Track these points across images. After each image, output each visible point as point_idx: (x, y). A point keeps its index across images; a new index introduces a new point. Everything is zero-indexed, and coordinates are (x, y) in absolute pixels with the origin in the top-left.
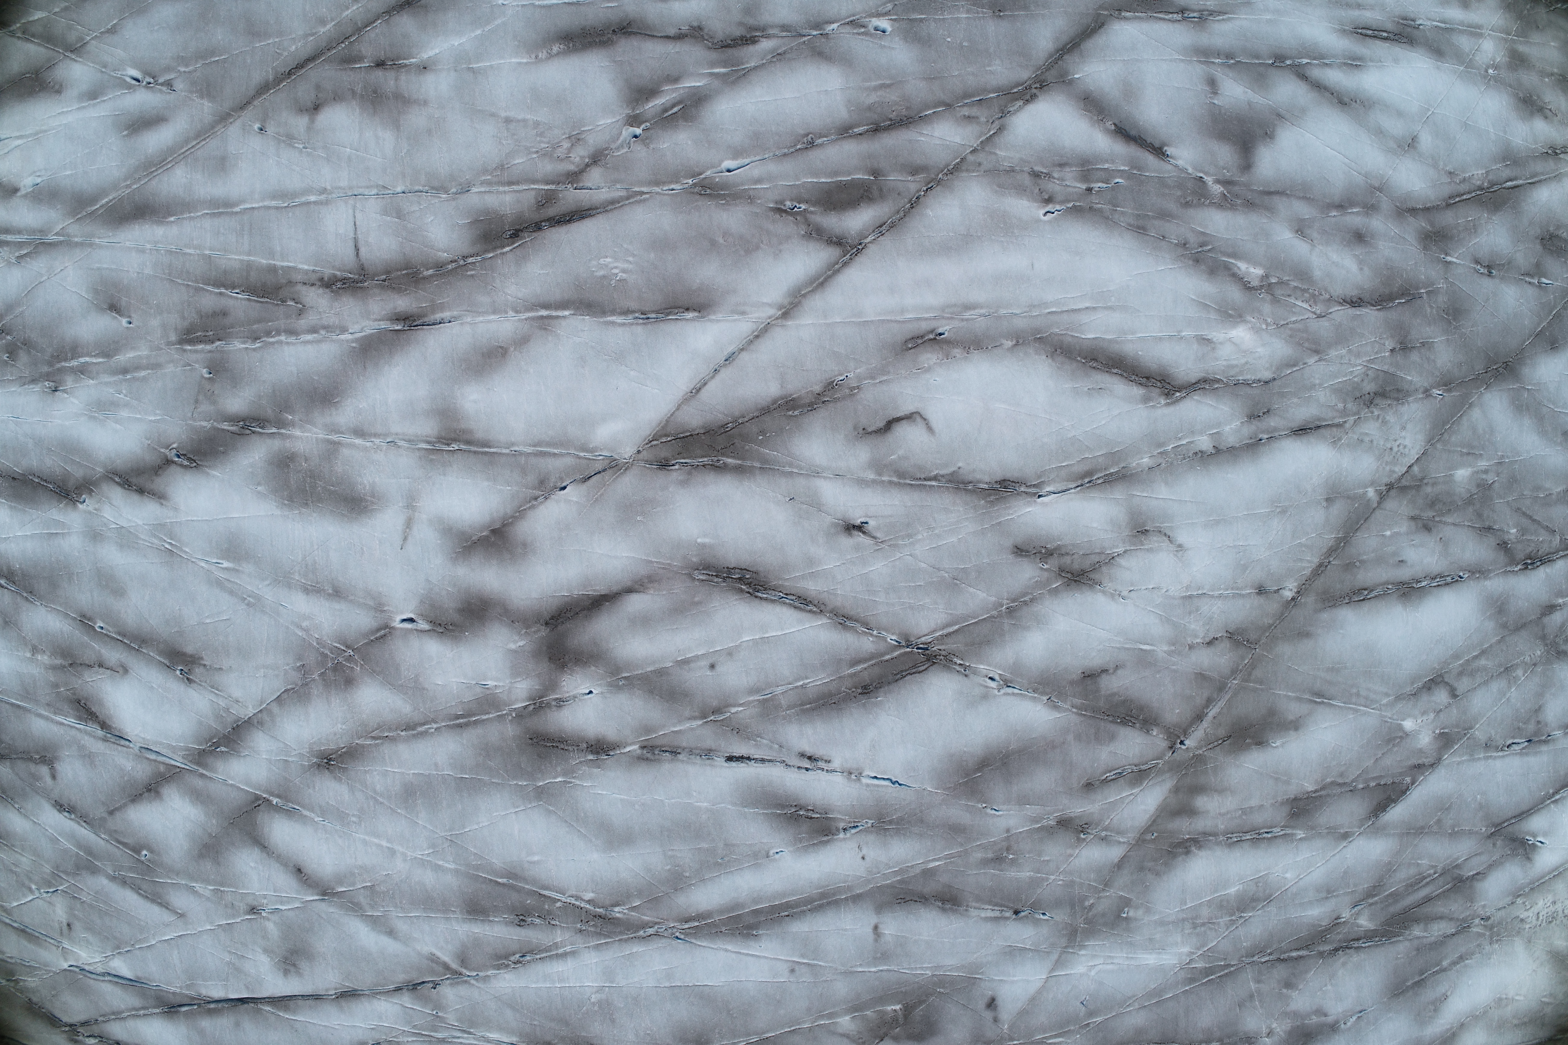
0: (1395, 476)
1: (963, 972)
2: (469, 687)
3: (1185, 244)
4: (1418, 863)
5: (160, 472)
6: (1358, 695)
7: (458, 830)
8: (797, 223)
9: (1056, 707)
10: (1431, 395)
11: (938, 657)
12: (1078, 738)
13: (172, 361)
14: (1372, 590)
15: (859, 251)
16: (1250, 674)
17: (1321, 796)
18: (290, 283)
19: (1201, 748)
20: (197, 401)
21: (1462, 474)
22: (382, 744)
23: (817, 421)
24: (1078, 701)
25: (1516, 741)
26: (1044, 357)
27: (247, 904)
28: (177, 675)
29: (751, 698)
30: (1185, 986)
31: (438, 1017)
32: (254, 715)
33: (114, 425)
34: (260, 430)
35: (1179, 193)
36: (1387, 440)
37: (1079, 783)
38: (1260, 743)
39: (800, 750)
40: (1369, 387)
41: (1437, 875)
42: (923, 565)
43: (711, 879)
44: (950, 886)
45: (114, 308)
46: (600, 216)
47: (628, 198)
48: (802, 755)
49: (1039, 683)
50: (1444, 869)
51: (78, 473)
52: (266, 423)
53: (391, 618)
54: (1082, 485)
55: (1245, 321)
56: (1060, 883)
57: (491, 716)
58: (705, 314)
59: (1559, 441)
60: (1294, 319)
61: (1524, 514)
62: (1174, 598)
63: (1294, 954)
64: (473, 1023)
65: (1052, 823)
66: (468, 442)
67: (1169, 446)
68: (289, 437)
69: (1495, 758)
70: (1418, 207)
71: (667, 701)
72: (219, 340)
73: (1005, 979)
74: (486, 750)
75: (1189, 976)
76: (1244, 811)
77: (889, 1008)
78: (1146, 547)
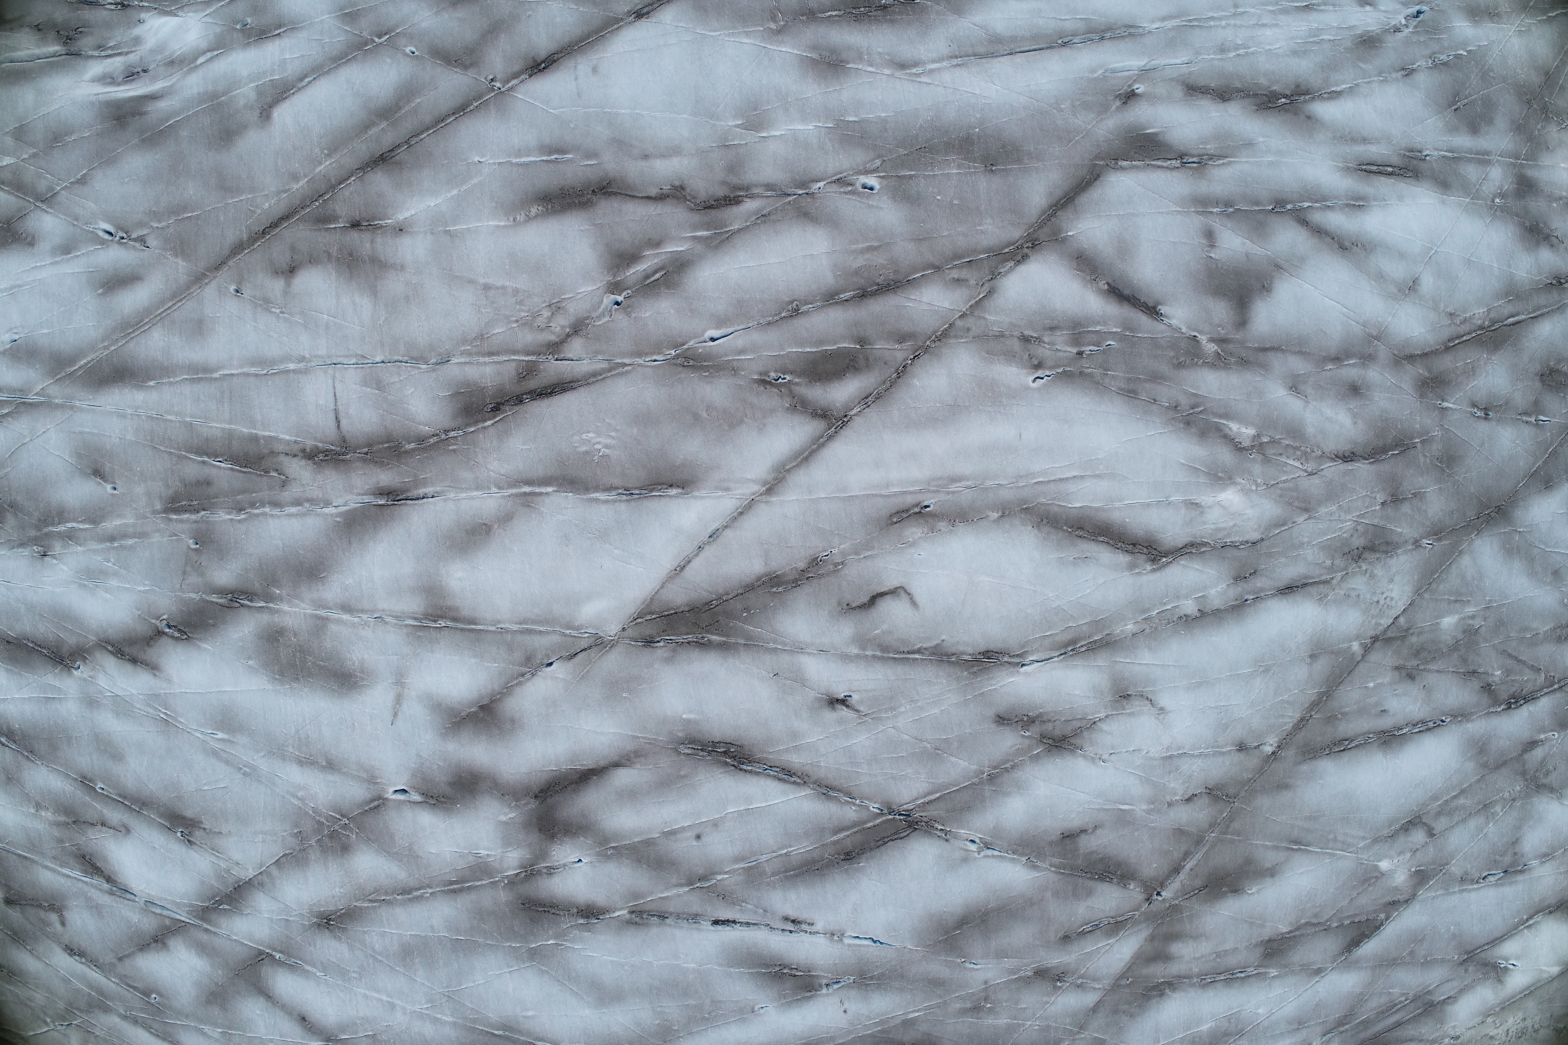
0: (1381, 628)
2: (462, 856)
3: (1176, 407)
4: (1390, 993)
5: (152, 643)
6: (1335, 840)
7: (455, 987)
8: (781, 397)
9: (1035, 867)
10: (1420, 546)
11: (919, 823)
12: (1056, 894)
13: (159, 531)
14: (1353, 740)
15: (845, 424)
16: (1228, 827)
17: (1295, 936)
18: (272, 453)
19: (1177, 898)
20: (184, 573)
21: (1449, 622)
22: (379, 906)
23: (801, 598)
24: (1057, 861)
25: (1491, 873)
26: (1030, 528)
28: (178, 837)
29: (737, 866)
32: (255, 876)
33: (104, 594)
34: (249, 603)
35: (1172, 354)
36: (1374, 593)
37: (1057, 936)
38: (1236, 892)
39: (785, 914)
40: (1358, 542)
41: (1408, 1001)
42: (906, 737)
43: (697, 1032)
44: (929, 1034)
45: (98, 473)
46: (582, 389)
47: (610, 370)
48: (786, 919)
49: (1018, 845)
50: (1415, 995)
51: (72, 640)
52: (254, 597)
53: (383, 790)
54: (1065, 653)
55: (1235, 483)
56: (1036, 1028)
57: (484, 882)
58: (689, 490)
59: (1549, 580)
60: (1285, 478)
61: (1510, 656)
62: (1153, 759)
65: (1029, 973)
66: (455, 619)
67: (1154, 611)
68: (277, 611)
69: (1470, 891)
70: (1416, 353)
71: (655, 870)
72: (204, 510)
74: (481, 914)
76: (1218, 955)
78: (1128, 711)
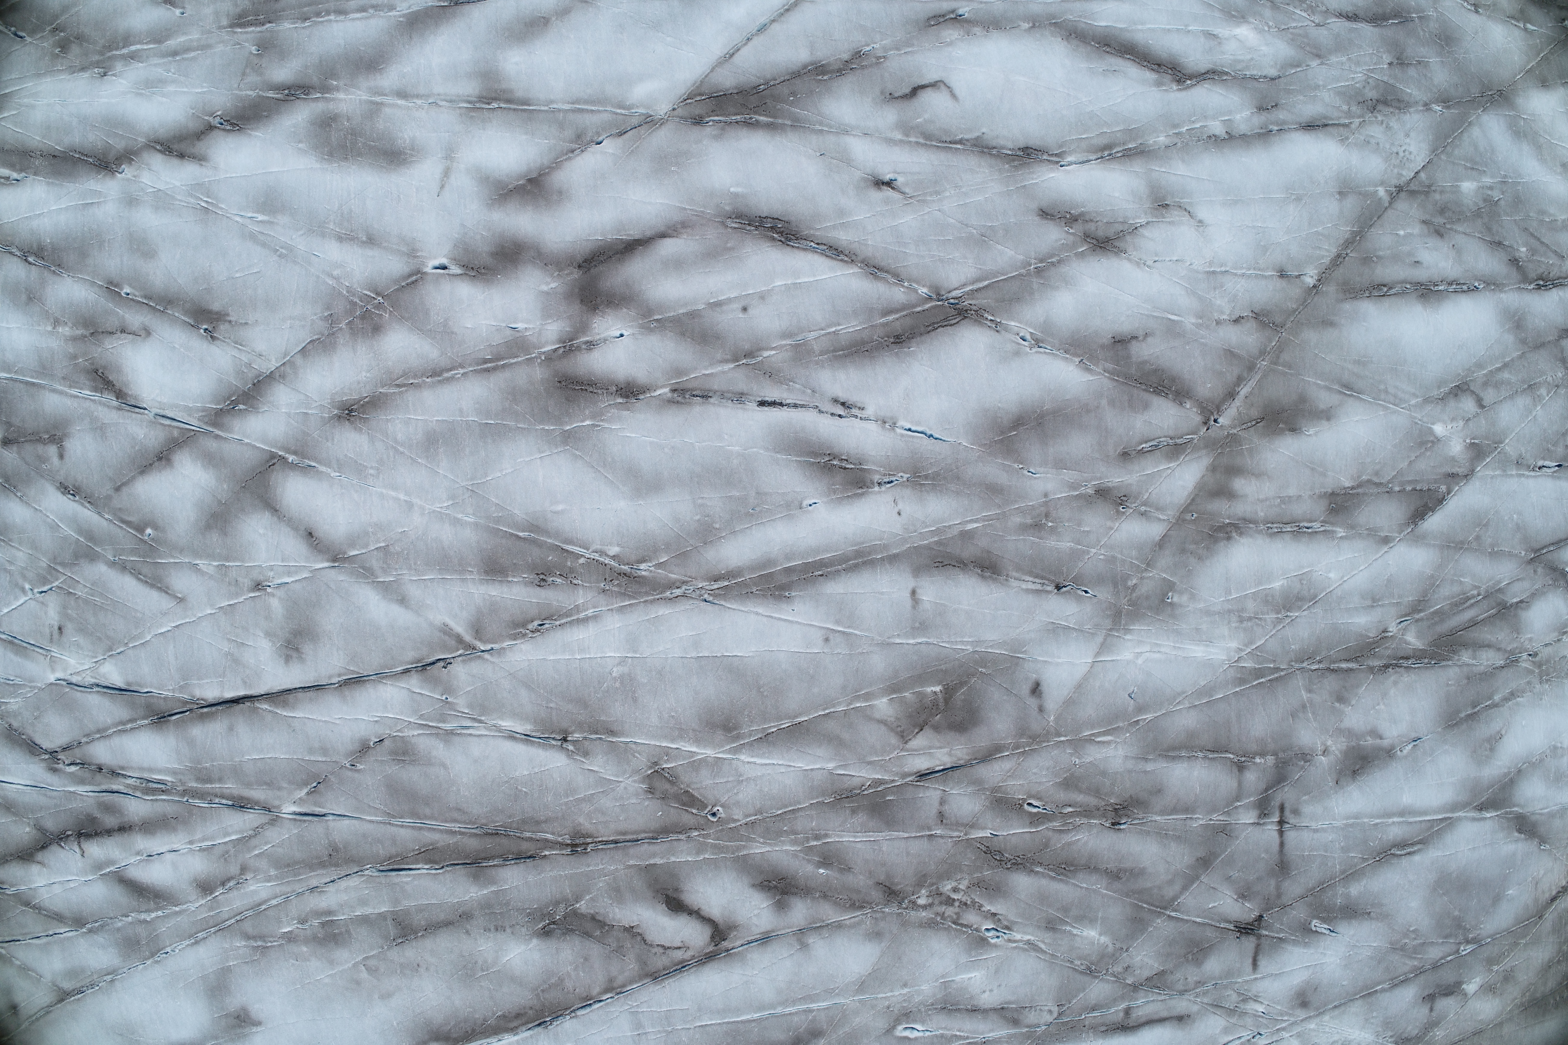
0: (1404, 179)
1: (1006, 650)
2: (499, 330)
4: (1461, 581)
5: (202, 137)
6: (1386, 391)
7: (480, 479)
9: (1088, 370)
10: (1430, 109)
11: (968, 312)
12: (1112, 403)
13: (223, 42)
14: (1391, 288)
16: (1278, 357)
17: (1358, 494)
19: (1234, 427)
20: (244, 74)
21: (1468, 186)
22: (406, 391)
23: (846, 85)
24: (1110, 366)
25: (1547, 463)
26: (1060, 39)
27: (252, 580)
28: (201, 334)
29: (784, 342)
30: (1236, 687)
31: (447, 703)
32: (277, 368)
33: (160, 98)
34: (305, 96)
36: (1392, 144)
37: (1116, 451)
38: (1294, 430)
39: (834, 396)
40: (1371, 94)
41: (1481, 597)
42: (952, 221)
43: (742, 531)
44: (989, 552)
45: (169, 1)
48: (836, 401)
49: (1070, 345)
50: (1487, 591)
51: (119, 145)
52: (311, 90)
53: (423, 264)
55: (1249, 23)
56: (1101, 557)
57: (520, 359)
59: (1558, 170)
60: (1294, 25)
61: (1532, 235)
62: (1197, 272)
63: (1344, 665)
64: (484, 709)
65: (1091, 491)
66: (508, 101)
67: (1183, 127)
68: (333, 99)
69: (1528, 477)
71: (699, 344)
72: (270, 22)
73: (1049, 660)
74: (514, 394)
75: (1239, 676)
76: (1283, 500)
77: (929, 689)
78: (1168, 220)
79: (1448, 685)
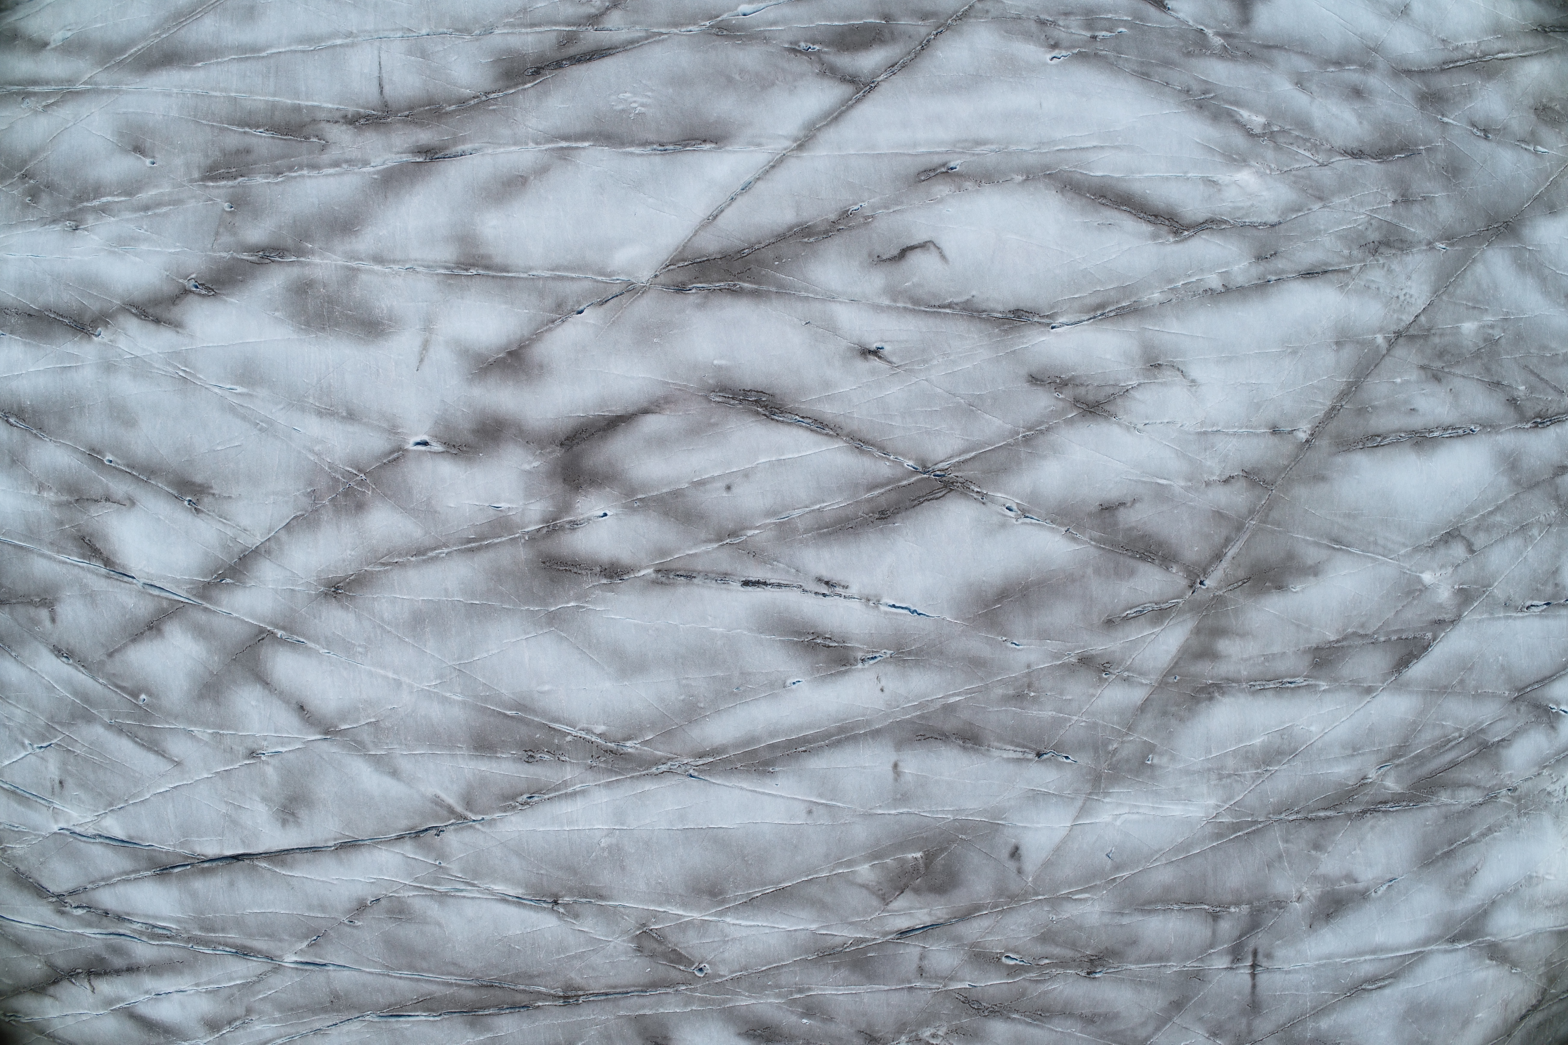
0: (1403, 324)
1: (986, 817)
2: (482, 509)
3: (1188, 91)
4: (1443, 725)
5: (177, 301)
6: (1376, 543)
7: (467, 659)
8: (811, 62)
9: (1074, 539)
10: (1434, 248)
11: (955, 484)
12: (1097, 571)
13: (194, 197)
14: (1385, 438)
15: (871, 89)
16: (1267, 515)
17: (1343, 647)
18: (314, 121)
19: (1221, 589)
20: (217, 233)
21: (1469, 327)
22: (391, 570)
23: (832, 248)
24: (1097, 534)
25: (1535, 603)
26: (1054, 192)
27: (246, 748)
28: (185, 506)
29: (768, 521)
30: (1213, 841)
31: (441, 867)
32: (262, 543)
33: (133, 258)
34: (280, 259)
35: (1181, 43)
36: (1393, 288)
37: (1100, 619)
38: (1281, 588)
39: (818, 575)
40: (1374, 236)
41: (1462, 739)
42: (939, 390)
43: (725, 710)
44: (970, 724)
45: (138, 149)
46: (620, 55)
47: (647, 38)
48: (819, 580)
49: (1057, 514)
50: (1469, 732)
51: (94, 306)
52: (285, 253)
53: (405, 441)
54: (1094, 317)
55: (1249, 166)
56: (1083, 724)
57: (504, 539)
58: (722, 145)
59: (1562, 302)
60: (1297, 166)
61: (1532, 372)
62: (1188, 433)
63: (1322, 814)
64: (476, 874)
65: (1074, 660)
66: (487, 267)
67: (1179, 282)
68: (308, 264)
69: (1515, 618)
70: (1413, 69)
71: (682, 524)
72: (242, 176)
73: (1029, 825)
74: (498, 575)
75: (1216, 831)
76: (1267, 658)
77: (910, 856)
78: (1160, 381)
79: (1425, 825)
